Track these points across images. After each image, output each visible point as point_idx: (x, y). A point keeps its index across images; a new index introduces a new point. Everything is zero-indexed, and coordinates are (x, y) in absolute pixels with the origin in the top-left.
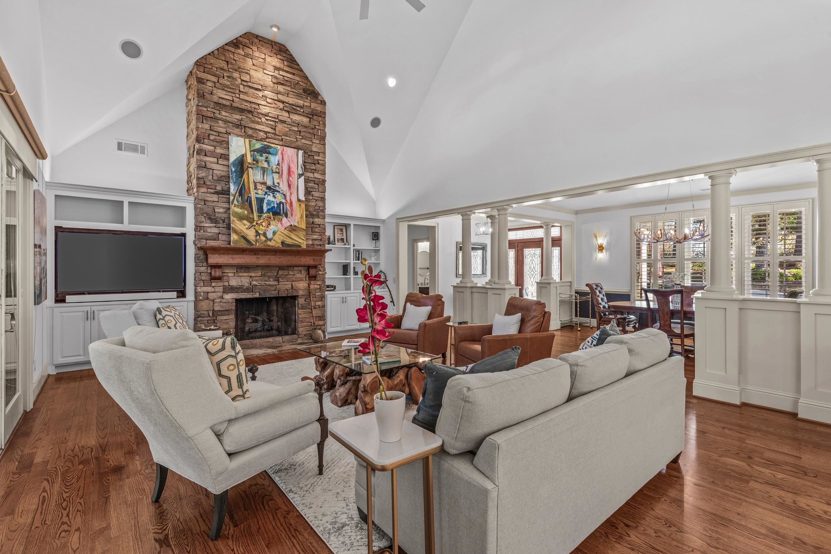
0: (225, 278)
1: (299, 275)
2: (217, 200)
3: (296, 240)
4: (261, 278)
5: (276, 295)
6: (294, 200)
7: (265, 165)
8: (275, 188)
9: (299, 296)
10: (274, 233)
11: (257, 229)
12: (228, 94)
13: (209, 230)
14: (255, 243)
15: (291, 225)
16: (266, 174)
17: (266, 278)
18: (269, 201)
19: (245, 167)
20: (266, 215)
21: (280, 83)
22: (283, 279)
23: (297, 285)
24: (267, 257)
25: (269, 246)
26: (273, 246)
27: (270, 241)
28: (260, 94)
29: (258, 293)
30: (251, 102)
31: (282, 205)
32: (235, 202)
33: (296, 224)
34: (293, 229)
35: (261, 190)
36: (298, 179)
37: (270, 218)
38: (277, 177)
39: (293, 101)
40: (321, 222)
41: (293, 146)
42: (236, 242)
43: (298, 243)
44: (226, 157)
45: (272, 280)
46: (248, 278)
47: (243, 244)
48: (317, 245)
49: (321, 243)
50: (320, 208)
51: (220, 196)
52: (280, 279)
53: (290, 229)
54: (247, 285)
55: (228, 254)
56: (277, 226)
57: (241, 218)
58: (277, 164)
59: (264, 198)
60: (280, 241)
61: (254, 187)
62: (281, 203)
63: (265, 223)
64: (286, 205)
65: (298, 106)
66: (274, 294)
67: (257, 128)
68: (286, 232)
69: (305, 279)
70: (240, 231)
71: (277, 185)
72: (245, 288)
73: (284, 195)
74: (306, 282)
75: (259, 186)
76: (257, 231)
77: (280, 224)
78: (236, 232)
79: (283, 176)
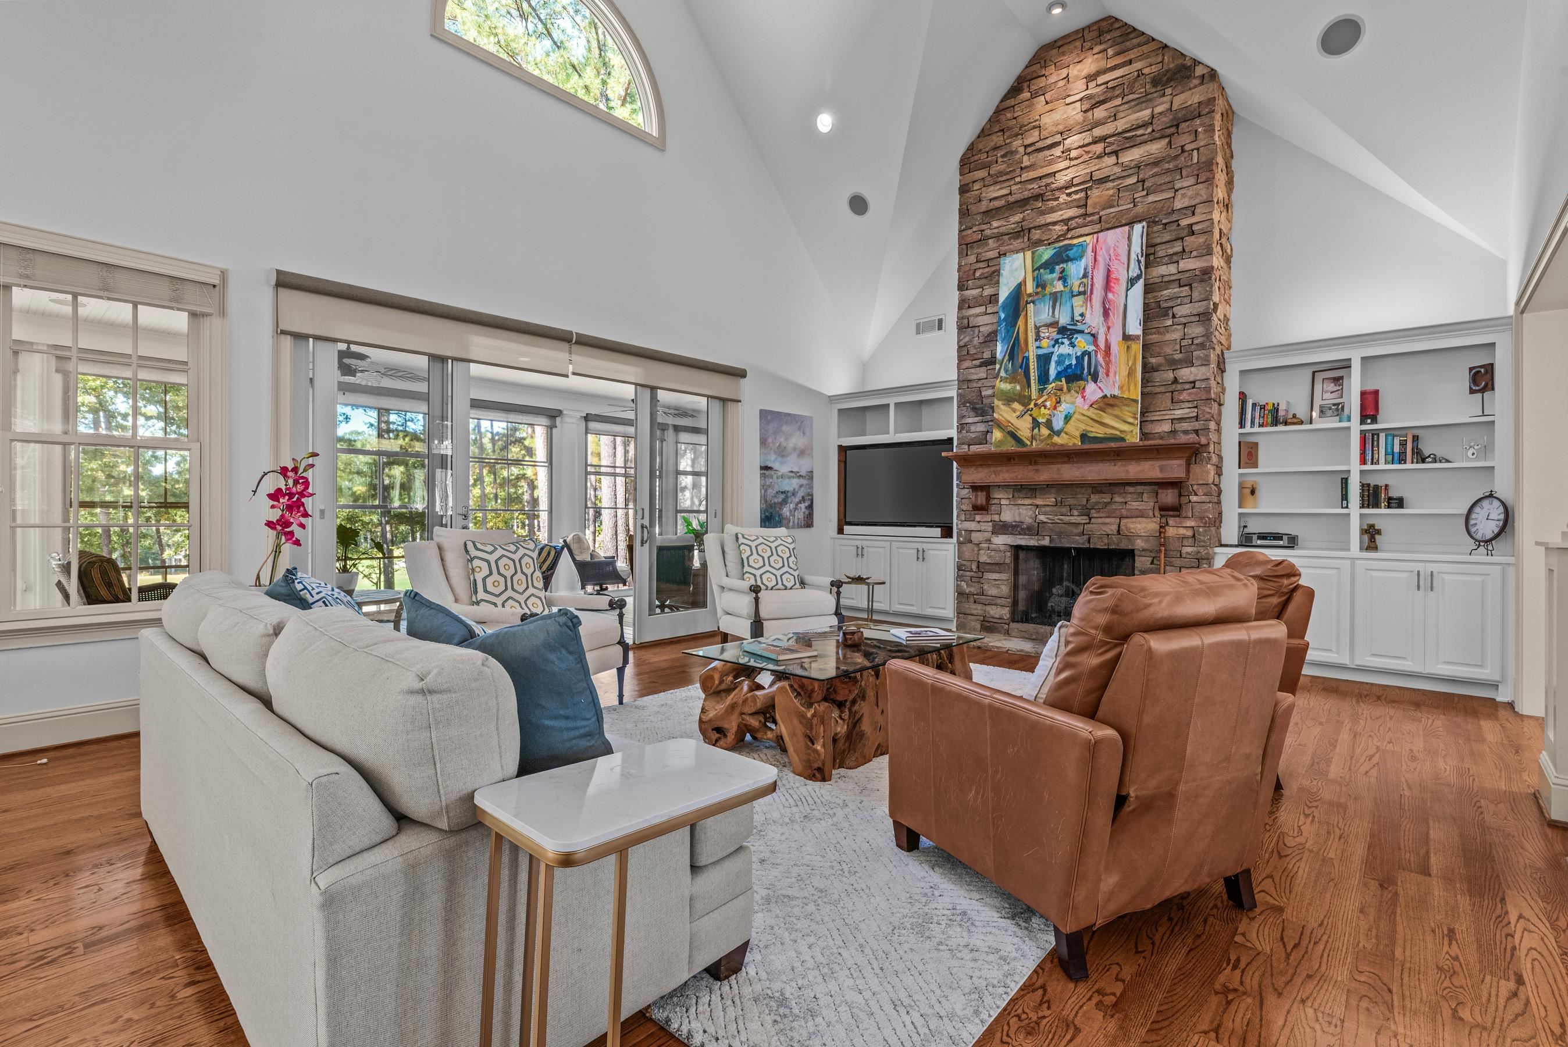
0: (993, 507)
1: (1135, 505)
2: (985, 376)
3: (1113, 428)
4: (1055, 508)
5: (1083, 544)
6: (1115, 338)
7: (1059, 286)
8: (1074, 327)
9: (1136, 552)
10: (1068, 418)
11: (1034, 416)
12: (1003, 186)
13: (973, 428)
14: (1029, 443)
15: (1105, 396)
16: (1058, 304)
17: (1064, 510)
18: (1061, 356)
19: (1022, 304)
20: (1053, 385)
21: (1098, 102)
22: (1098, 512)
23: (1131, 526)
24: (1054, 467)
25: (1056, 444)
26: (1062, 445)
27: (1058, 436)
28: (1057, 151)
29: (1047, 539)
30: (1040, 178)
31: (1086, 358)
32: (1003, 374)
33: (1116, 392)
34: (1107, 403)
35: (1048, 338)
36: (1127, 290)
37: (1061, 390)
38: (1081, 303)
39: (1126, 123)
40: (1196, 375)
41: (1124, 222)
42: (1000, 443)
43: (1118, 433)
44: (993, 299)
45: (1076, 513)
46: (1031, 509)
47: (1011, 447)
48: (1186, 432)
49: (1196, 425)
50: (1196, 342)
51: (989, 367)
52: (1093, 511)
53: (1101, 404)
54: (1030, 521)
55: (989, 466)
56: (1073, 403)
57: (1009, 399)
58: (1081, 276)
59: (1052, 353)
60: (1078, 434)
61: (1034, 337)
62: (1086, 353)
63: (1051, 400)
64: (1096, 356)
65: (1139, 127)
66: (1079, 542)
67: (1049, 220)
68: (1092, 412)
69: (1151, 514)
70: (1006, 424)
71: (1080, 318)
72: (1025, 526)
73: (1093, 335)
74: (1154, 520)
75: (1045, 333)
76: (1034, 420)
77: (1080, 396)
78: (999, 426)
79: (1094, 297)
